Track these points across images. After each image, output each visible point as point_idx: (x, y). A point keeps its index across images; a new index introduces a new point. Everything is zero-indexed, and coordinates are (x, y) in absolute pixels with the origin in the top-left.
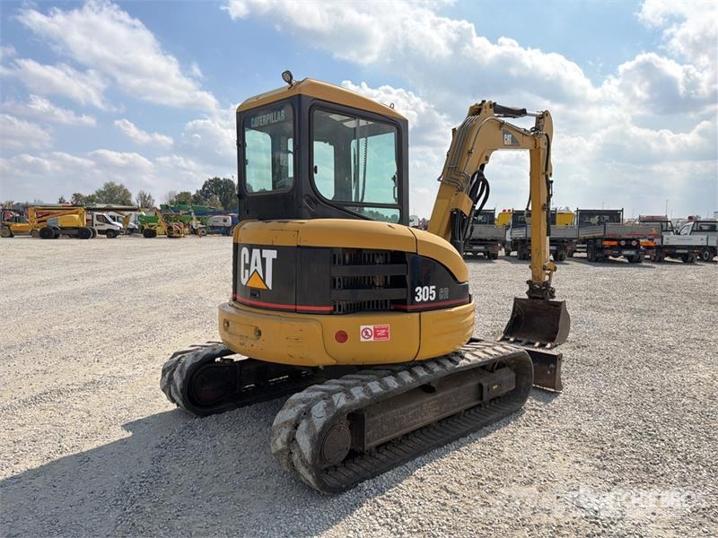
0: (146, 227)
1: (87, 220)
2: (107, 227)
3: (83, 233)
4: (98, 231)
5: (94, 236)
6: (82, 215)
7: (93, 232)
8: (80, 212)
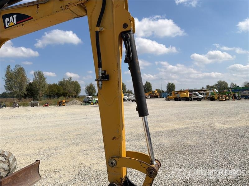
1: (189, 95)
2: (197, 97)
3: (187, 99)
4: (194, 98)
5: (191, 100)
6: (187, 94)
7: (191, 99)
8: (187, 92)
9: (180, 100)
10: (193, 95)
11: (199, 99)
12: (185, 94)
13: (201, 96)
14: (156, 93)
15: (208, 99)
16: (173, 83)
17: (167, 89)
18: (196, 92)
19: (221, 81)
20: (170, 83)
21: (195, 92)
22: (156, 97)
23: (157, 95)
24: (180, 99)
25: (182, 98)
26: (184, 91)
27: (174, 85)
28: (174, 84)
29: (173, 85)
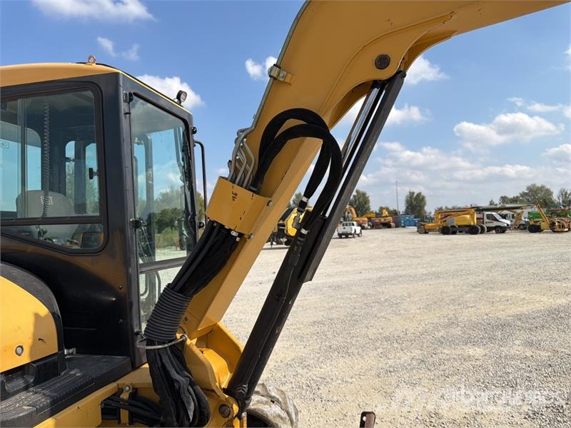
0: (532, 223)
1: (477, 219)
2: (495, 224)
3: (472, 230)
4: (487, 228)
5: (482, 232)
6: (472, 216)
7: (483, 229)
8: (471, 213)
9: (454, 233)
10: (486, 220)
11: (501, 230)
12: (468, 216)
13: (504, 220)
14: (386, 216)
15: (518, 228)
16: (420, 193)
17: (407, 208)
18: (493, 213)
19: (534, 185)
20: (413, 193)
21: (490, 213)
22: (387, 225)
23: (390, 222)
24: (455, 229)
25: (459, 226)
26: (464, 211)
27: (423, 198)
28: (422, 194)
29: (421, 198)
